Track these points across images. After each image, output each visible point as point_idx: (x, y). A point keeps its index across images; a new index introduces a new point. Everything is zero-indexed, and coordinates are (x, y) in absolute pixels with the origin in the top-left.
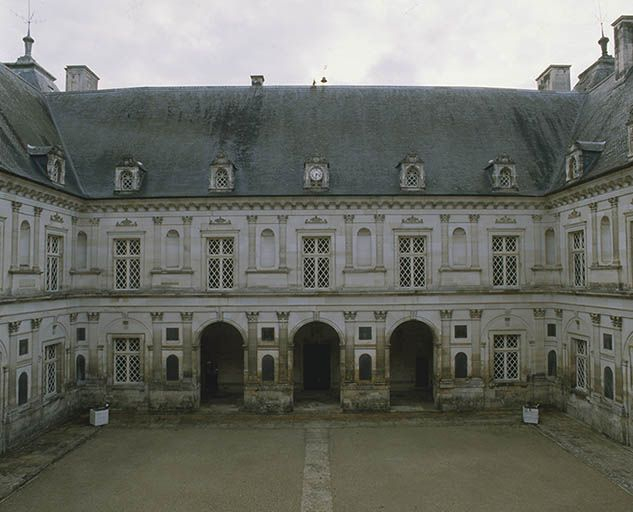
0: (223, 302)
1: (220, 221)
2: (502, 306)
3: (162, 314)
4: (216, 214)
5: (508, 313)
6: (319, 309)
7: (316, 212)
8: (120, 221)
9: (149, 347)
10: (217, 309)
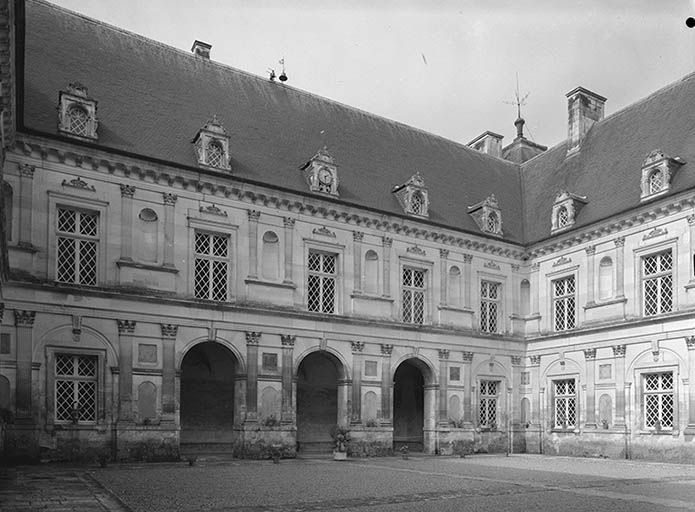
0: (217, 315)
1: (213, 210)
2: (488, 351)
3: (134, 323)
4: (209, 199)
5: (492, 358)
6: (327, 336)
7: (324, 222)
8: (69, 179)
9: (111, 369)
10: (209, 325)
